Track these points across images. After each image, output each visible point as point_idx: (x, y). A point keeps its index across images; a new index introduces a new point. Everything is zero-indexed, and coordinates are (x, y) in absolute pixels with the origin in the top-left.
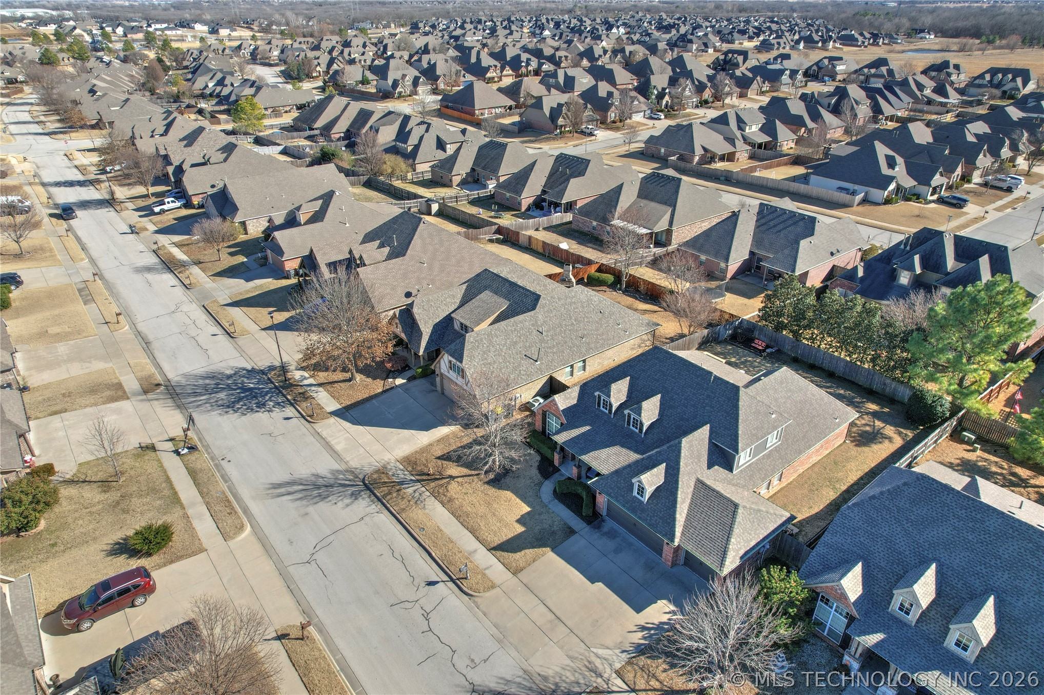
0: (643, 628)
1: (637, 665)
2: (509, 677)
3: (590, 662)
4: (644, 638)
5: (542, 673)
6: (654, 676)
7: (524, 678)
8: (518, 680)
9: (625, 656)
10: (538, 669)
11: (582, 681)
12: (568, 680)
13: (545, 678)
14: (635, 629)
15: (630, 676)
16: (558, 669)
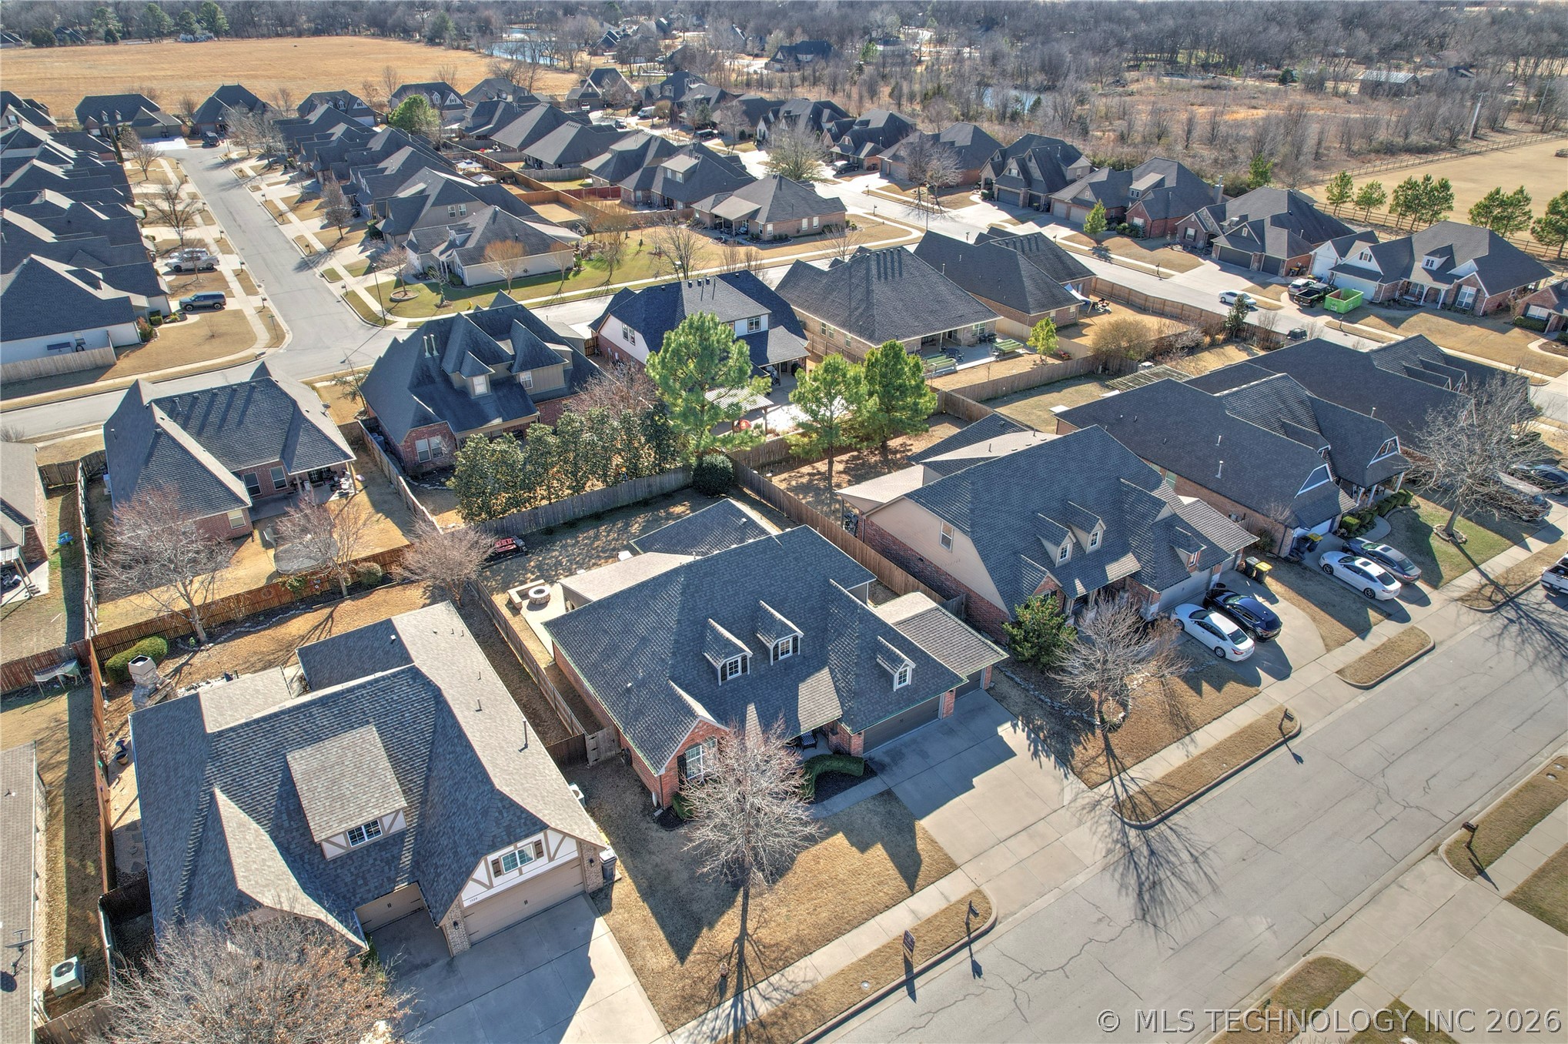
0: (1035, 754)
1: (1082, 769)
2: (1116, 885)
3: (1084, 808)
4: (1048, 756)
5: (1103, 854)
6: (1094, 758)
7: (1115, 870)
8: (1117, 876)
9: (1071, 777)
10: (1098, 857)
11: (1109, 818)
12: (1109, 831)
13: (1109, 852)
14: (1036, 762)
15: (1095, 778)
16: (1096, 838)
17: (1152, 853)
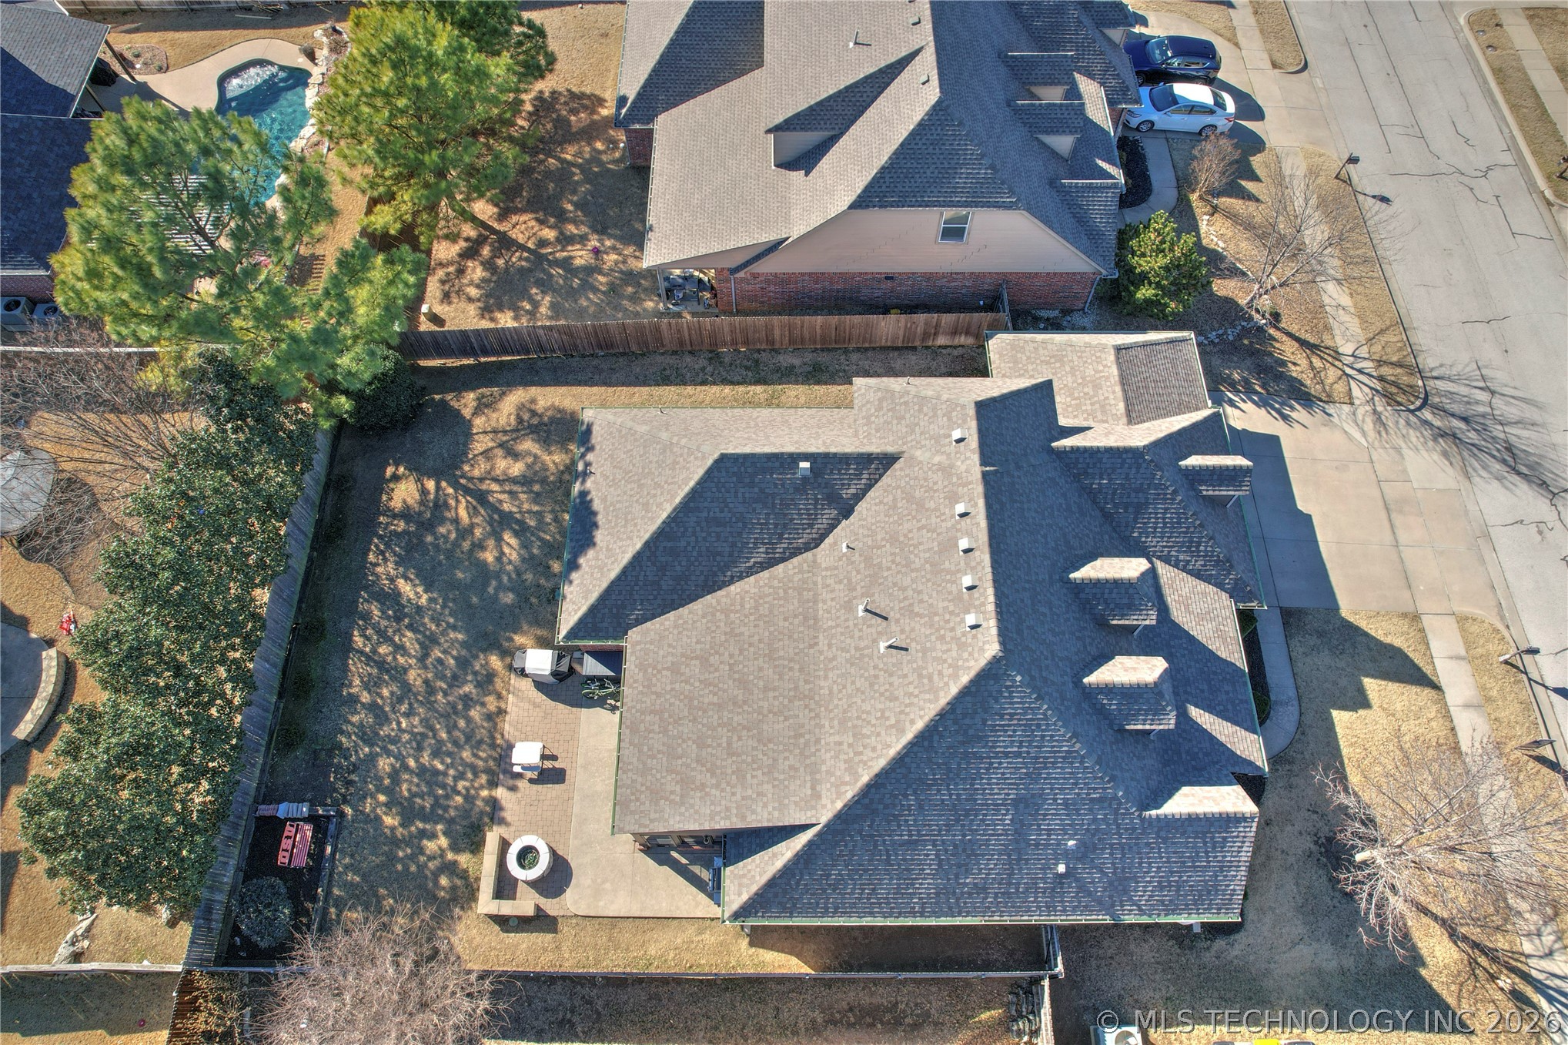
0: (1285, 418)
1: (1323, 390)
2: (1496, 483)
3: (1379, 433)
4: (1291, 408)
5: (1445, 462)
6: (1312, 367)
8: (1482, 473)
9: (1330, 408)
10: (1450, 470)
11: (1402, 422)
12: (1418, 433)
13: (1445, 454)
14: (1295, 425)
15: (1340, 387)
16: (1423, 452)
17: (1465, 419)
